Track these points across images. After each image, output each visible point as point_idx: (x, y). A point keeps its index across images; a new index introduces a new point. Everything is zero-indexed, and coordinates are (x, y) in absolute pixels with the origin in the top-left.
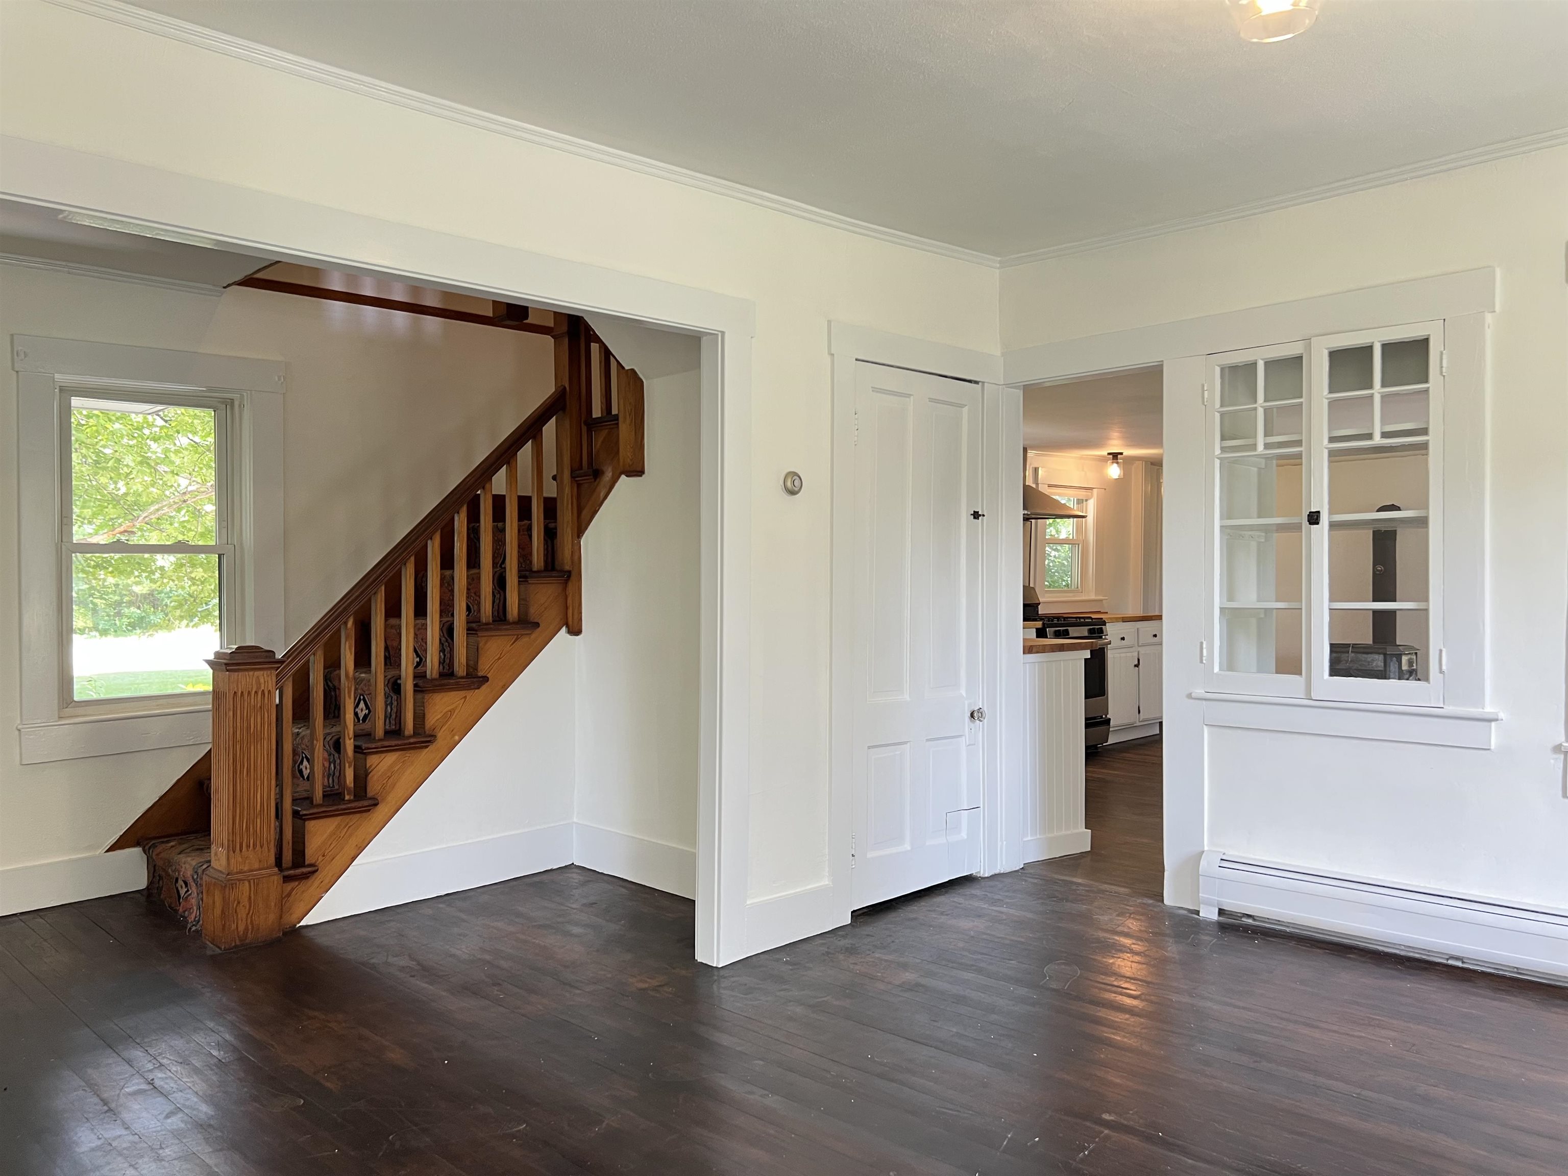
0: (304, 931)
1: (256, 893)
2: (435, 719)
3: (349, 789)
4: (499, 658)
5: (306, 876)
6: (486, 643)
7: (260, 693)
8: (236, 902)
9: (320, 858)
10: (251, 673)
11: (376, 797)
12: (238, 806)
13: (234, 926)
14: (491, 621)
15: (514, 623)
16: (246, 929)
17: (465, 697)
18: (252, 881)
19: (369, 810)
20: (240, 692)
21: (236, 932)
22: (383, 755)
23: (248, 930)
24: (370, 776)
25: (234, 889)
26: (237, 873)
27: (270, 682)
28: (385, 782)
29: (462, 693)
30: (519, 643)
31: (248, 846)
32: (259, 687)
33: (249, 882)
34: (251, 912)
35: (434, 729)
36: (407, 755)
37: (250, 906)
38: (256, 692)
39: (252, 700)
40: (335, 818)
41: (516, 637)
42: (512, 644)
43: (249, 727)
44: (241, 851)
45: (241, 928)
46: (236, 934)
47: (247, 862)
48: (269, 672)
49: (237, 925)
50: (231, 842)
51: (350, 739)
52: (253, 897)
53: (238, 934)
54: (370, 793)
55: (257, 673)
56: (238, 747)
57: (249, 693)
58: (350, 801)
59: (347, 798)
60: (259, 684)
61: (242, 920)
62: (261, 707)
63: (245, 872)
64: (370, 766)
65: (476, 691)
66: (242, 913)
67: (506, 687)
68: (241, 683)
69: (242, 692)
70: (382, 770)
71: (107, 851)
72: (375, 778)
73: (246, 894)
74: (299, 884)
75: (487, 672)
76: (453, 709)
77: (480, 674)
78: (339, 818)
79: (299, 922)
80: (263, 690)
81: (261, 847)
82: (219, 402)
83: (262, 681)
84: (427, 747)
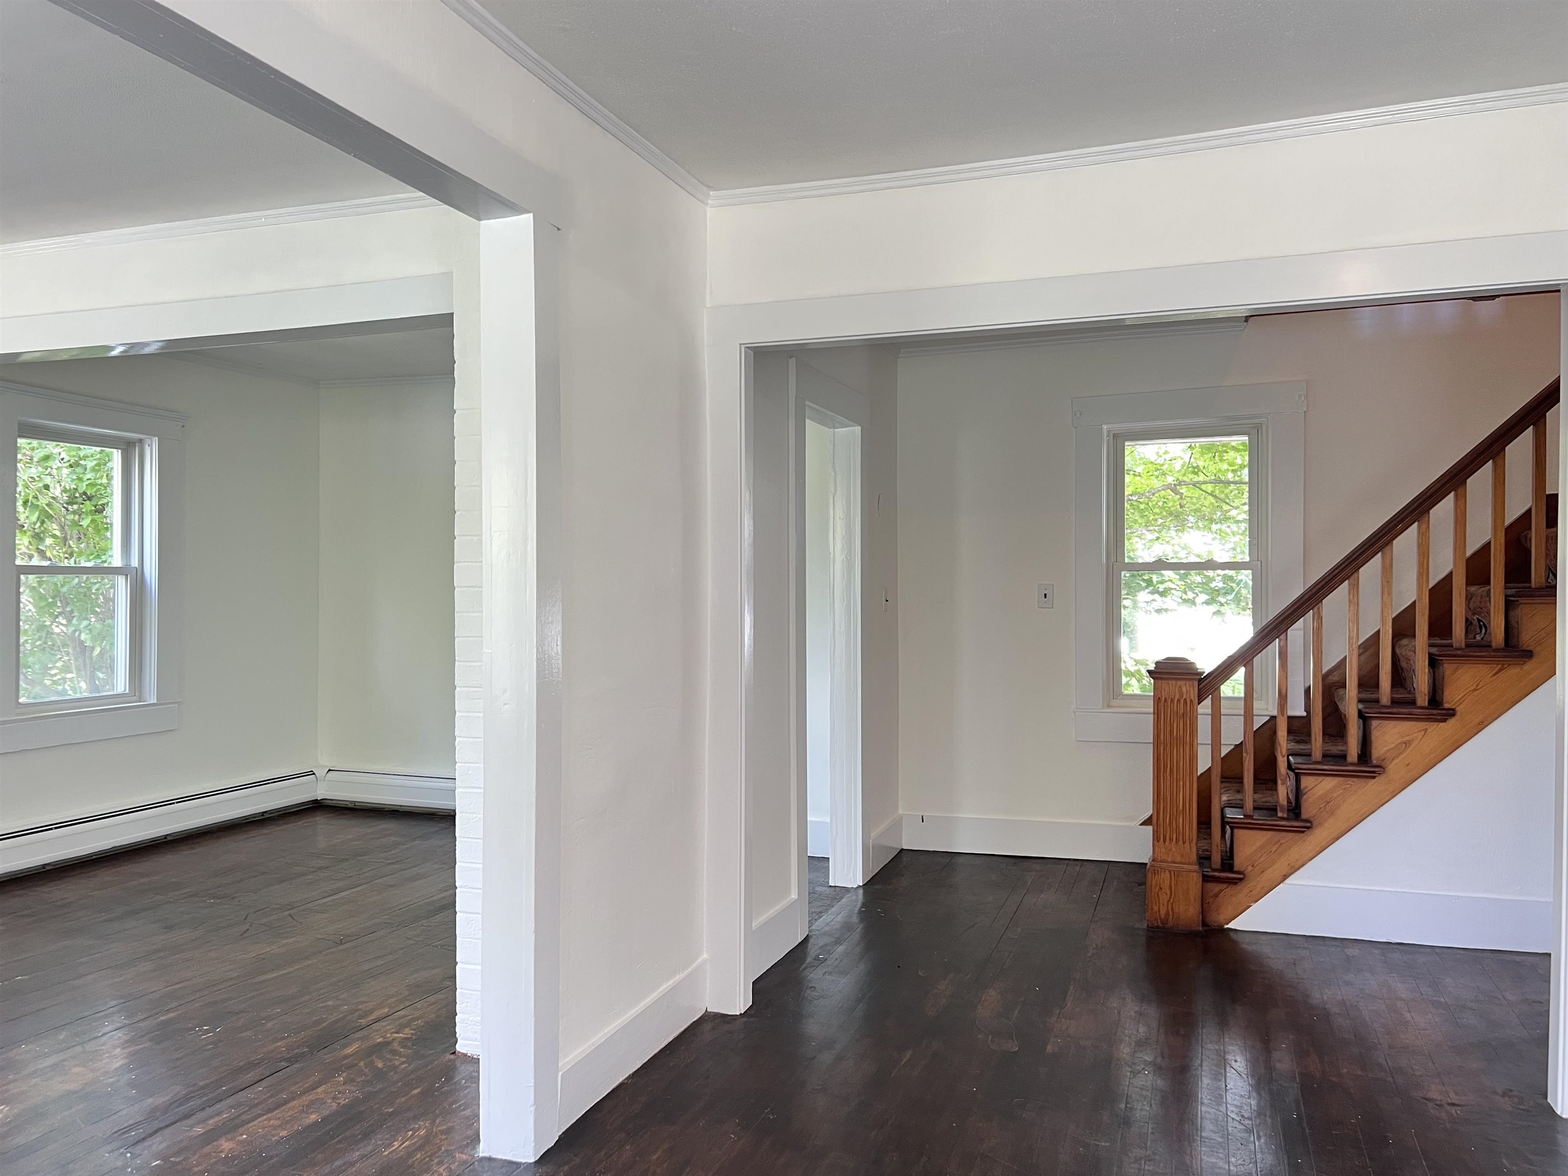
0: (1232, 934)
1: (1176, 885)
2: (1386, 748)
3: (1282, 807)
4: (1475, 690)
5: (1234, 882)
6: (1455, 671)
7: (1182, 701)
8: (1158, 887)
9: (1250, 868)
10: (1174, 682)
11: (1312, 819)
12: (1162, 801)
13: (1156, 908)
14: (1463, 646)
15: (1497, 650)
16: (1167, 913)
17: (1426, 730)
18: (1172, 872)
19: (1303, 832)
20: (1163, 699)
21: (1158, 913)
22: (1321, 778)
23: (1169, 915)
24: (1304, 797)
25: (1156, 874)
26: (1161, 862)
27: (1192, 691)
28: (1322, 806)
29: (1422, 725)
30: (1504, 675)
31: (1171, 840)
32: (1181, 695)
33: (1170, 872)
34: (1172, 900)
35: (1385, 759)
36: (1349, 782)
37: (1171, 895)
38: (1178, 700)
39: (1175, 707)
40: (1265, 832)
41: (1500, 666)
42: (1495, 675)
43: (1171, 732)
44: (1164, 842)
45: (1163, 912)
46: (1158, 915)
47: (1170, 853)
48: (1191, 683)
49: (1159, 907)
50: (1156, 833)
51: (1283, 757)
52: (1173, 887)
53: (1160, 916)
54: (1304, 816)
55: (1179, 683)
56: (1162, 748)
57: (1172, 700)
58: (1282, 819)
59: (1280, 814)
60: (1181, 692)
61: (1163, 905)
62: (1183, 714)
63: (1168, 862)
64: (1306, 787)
65: (1441, 724)
66: (1164, 898)
67: (1485, 724)
68: (1165, 690)
69: (1166, 699)
70: (1320, 793)
71: (1142, 824)
72: (1311, 800)
73: (1167, 882)
74: (1227, 888)
75: (1457, 705)
76: (1408, 741)
77: (1446, 706)
78: (1270, 834)
79: (1227, 924)
80: (1185, 699)
81: (1184, 843)
82: (1251, 427)
83: (1184, 690)
84: (1374, 778)
